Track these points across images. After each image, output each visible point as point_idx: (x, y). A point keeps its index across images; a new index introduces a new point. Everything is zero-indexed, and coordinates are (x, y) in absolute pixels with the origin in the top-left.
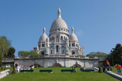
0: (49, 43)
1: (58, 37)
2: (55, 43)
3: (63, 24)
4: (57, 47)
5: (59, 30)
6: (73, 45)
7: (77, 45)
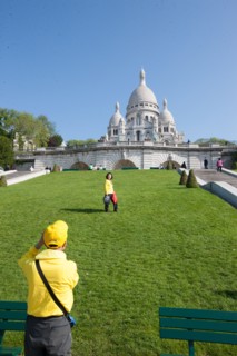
0: (124, 127)
1: (139, 116)
2: (135, 126)
3: (148, 95)
4: (138, 133)
5: (142, 105)
6: (166, 130)
7: (172, 130)
